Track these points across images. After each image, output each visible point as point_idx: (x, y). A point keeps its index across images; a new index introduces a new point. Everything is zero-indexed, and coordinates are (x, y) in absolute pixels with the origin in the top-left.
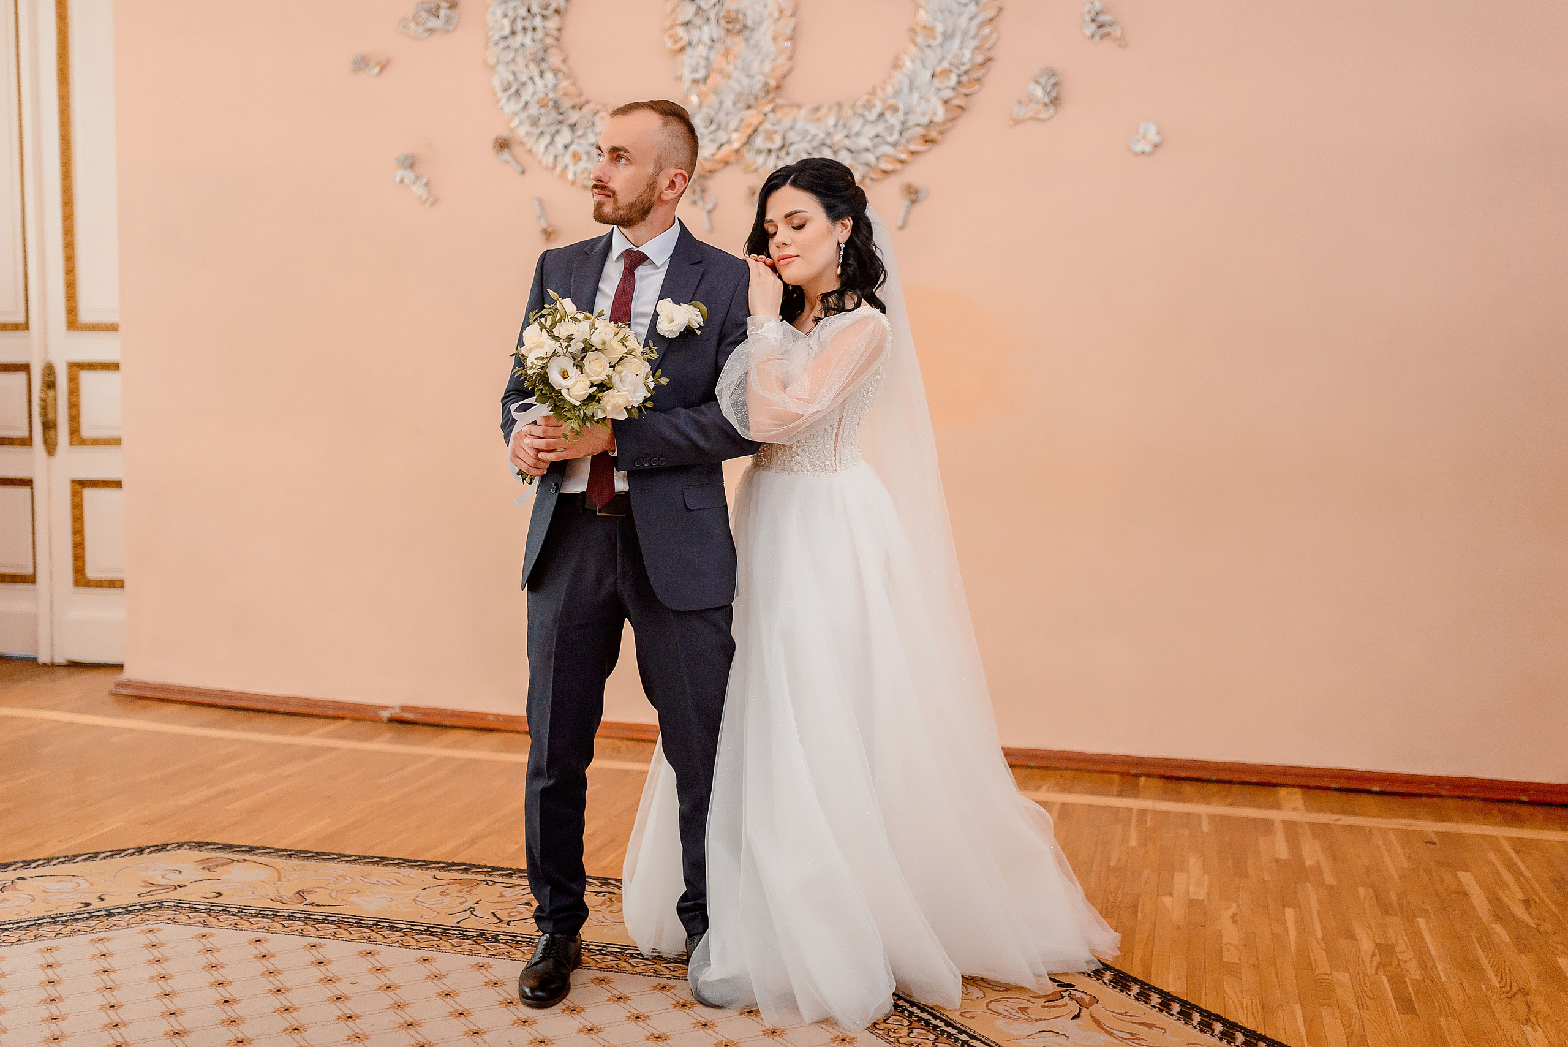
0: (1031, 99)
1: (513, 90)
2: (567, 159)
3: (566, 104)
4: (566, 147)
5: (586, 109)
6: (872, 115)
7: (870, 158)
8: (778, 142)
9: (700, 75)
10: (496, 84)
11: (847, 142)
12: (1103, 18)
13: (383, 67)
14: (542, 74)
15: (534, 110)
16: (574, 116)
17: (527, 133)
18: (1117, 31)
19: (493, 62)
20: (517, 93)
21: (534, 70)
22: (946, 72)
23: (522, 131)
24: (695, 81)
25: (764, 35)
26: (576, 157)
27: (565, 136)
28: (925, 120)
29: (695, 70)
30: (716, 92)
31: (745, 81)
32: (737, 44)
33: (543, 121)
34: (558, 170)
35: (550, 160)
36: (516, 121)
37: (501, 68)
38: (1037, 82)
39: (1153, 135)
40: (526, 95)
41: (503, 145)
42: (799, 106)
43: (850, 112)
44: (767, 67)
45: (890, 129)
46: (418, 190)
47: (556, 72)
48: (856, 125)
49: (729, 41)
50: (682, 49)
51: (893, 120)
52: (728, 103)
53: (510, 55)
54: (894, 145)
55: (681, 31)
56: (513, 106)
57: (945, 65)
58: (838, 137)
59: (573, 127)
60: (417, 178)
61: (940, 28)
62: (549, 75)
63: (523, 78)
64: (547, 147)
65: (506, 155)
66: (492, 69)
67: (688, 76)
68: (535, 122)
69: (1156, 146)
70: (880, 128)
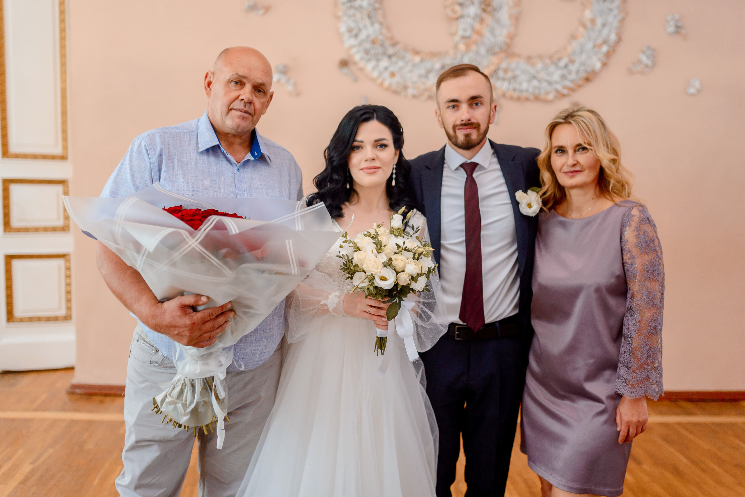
0: (639, 62)
1: (355, 32)
2: (386, 75)
3: (387, 43)
4: (386, 68)
5: (399, 47)
6: (562, 63)
7: (559, 87)
8: (510, 75)
9: (468, 33)
10: (343, 28)
11: (548, 78)
12: (679, 24)
13: (267, 9)
14: (372, 24)
15: (368, 46)
16: (391, 51)
17: (362, 59)
18: (683, 32)
19: (340, 14)
20: (356, 36)
21: (367, 22)
22: (600, 46)
23: (357, 57)
24: (463, 37)
25: (504, 15)
26: (393, 75)
27: (384, 63)
28: (589, 69)
29: (465, 30)
30: (476, 43)
31: (492, 39)
32: (488, 19)
33: (373, 52)
34: (379, 81)
35: (375, 74)
36: (354, 50)
37: (345, 18)
38: (644, 52)
39: (697, 84)
40: (363, 36)
41: (344, 63)
42: (519, 56)
43: (548, 61)
44: (505, 32)
45: (570, 73)
46: (290, 88)
47: (381, 24)
48: (552, 68)
49: (484, 16)
50: (457, 19)
51: (573, 68)
52: (483, 51)
53: (352, 12)
54: (572, 81)
55: (457, 8)
56: (352, 42)
57: (600, 41)
58: (542, 75)
59: (390, 57)
60: (288, 80)
61: (599, 21)
62: (377, 26)
63: (361, 25)
64: (374, 68)
65: (345, 70)
66: (338, 18)
67: (461, 33)
68: (367, 52)
69: (699, 91)
70: (565, 72)
